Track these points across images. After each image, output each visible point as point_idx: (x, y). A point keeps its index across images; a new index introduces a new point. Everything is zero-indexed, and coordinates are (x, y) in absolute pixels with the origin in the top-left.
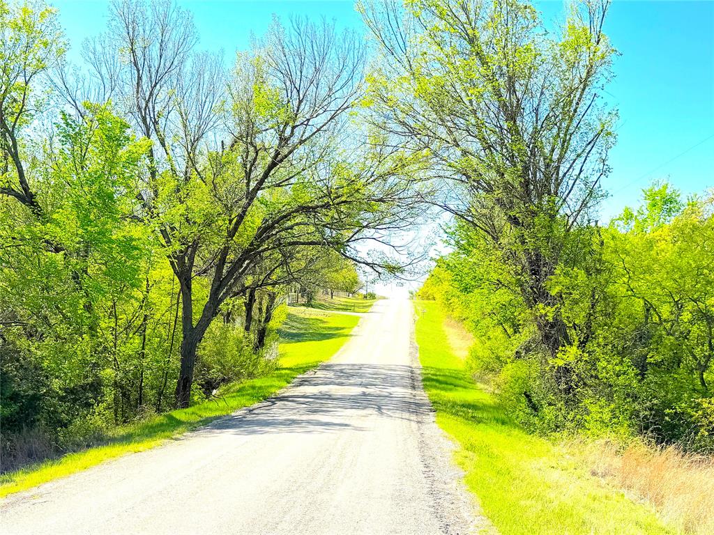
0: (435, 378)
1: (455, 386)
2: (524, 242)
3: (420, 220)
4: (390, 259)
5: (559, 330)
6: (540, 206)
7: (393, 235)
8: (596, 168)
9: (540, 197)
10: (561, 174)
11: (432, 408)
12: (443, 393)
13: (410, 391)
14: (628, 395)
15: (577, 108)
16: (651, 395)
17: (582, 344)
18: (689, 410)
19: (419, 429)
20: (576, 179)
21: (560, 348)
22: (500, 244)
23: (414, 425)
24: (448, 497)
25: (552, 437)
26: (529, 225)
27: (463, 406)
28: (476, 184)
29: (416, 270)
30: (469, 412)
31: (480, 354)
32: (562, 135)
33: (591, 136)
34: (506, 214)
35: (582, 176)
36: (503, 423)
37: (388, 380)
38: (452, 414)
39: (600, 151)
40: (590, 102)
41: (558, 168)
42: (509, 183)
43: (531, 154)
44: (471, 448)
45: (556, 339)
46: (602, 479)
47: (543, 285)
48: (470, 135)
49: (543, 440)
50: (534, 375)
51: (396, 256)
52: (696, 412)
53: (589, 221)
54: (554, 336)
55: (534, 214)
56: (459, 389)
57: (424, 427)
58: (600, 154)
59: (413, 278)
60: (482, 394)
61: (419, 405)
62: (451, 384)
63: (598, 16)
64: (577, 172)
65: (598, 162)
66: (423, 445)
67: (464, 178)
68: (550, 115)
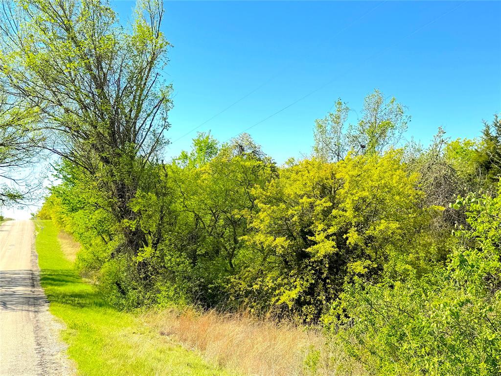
0: (50, 277)
1: (66, 282)
2: (113, 175)
3: (35, 159)
4: (12, 190)
5: (139, 236)
6: (123, 150)
7: (12, 171)
8: (160, 124)
9: (123, 143)
10: (137, 128)
11: (47, 300)
12: (56, 288)
13: (30, 289)
14: (185, 277)
15: (146, 82)
16: (199, 276)
17: (155, 246)
18: (223, 284)
19: (36, 317)
20: (148, 132)
21: (140, 249)
22: (95, 177)
23: (31, 314)
24: (54, 365)
25: (135, 312)
26: (116, 163)
27: (72, 296)
28: (76, 134)
29: (33, 197)
30: (75, 300)
31: (85, 257)
32: (136, 101)
33: (156, 102)
34: (99, 155)
35: (151, 129)
36: (101, 305)
37: (12, 282)
38: (62, 303)
39: (162, 112)
40: (154, 78)
41: (135, 123)
42: (101, 133)
43: (116, 113)
44: (74, 327)
45: (137, 243)
46: (168, 337)
47: (127, 205)
48: (70, 98)
49: (129, 314)
50: (123, 269)
51: (17, 187)
52: (227, 285)
53: (157, 160)
54: (135, 240)
55: (119, 155)
56: (69, 283)
57: (40, 315)
58: (162, 114)
59: (31, 203)
60: (86, 286)
61: (36, 299)
62: (63, 281)
63: (157, 19)
64: (148, 126)
65: (161, 120)
66: (37, 328)
67: (67, 129)
68: (128, 86)
